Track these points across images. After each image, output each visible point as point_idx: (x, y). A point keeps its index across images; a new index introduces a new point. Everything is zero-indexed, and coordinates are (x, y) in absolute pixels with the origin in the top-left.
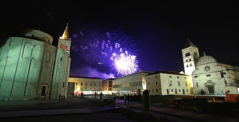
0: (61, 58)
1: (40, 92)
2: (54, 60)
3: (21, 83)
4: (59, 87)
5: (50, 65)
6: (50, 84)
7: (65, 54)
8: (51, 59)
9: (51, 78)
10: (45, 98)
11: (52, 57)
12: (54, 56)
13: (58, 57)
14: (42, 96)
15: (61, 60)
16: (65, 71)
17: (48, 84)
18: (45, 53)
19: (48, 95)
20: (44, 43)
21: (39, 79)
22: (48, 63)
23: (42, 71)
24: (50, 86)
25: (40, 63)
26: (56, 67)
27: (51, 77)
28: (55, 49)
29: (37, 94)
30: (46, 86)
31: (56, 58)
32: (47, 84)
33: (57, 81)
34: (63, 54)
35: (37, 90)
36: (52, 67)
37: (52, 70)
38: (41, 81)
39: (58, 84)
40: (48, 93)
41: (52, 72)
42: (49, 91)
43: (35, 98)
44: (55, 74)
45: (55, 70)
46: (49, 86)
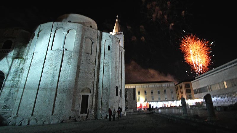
0: (109, 47)
1: (79, 105)
2: (98, 51)
3: (48, 92)
4: (110, 95)
5: (93, 58)
6: (95, 91)
7: (114, 39)
8: (94, 50)
9: (96, 80)
10: (87, 116)
11: (94, 45)
12: (98, 44)
13: (104, 46)
14: (82, 113)
15: (109, 49)
16: (116, 68)
17: (92, 91)
18: (84, 40)
19: (93, 112)
20: (82, 25)
21: (76, 82)
22: (90, 55)
23: (81, 68)
24: (95, 94)
25: (77, 56)
26: (102, 61)
27: (96, 78)
28: (99, 34)
29: (73, 110)
30: (89, 94)
31: (102, 48)
32: (90, 90)
33: (106, 85)
34: (111, 40)
35: (73, 104)
36: (95, 61)
37: (97, 66)
38: (80, 86)
39: (107, 90)
40: (92, 108)
41: (96, 70)
42: (94, 104)
43: (70, 117)
44: (101, 73)
45: (102, 66)
46: (93, 95)
